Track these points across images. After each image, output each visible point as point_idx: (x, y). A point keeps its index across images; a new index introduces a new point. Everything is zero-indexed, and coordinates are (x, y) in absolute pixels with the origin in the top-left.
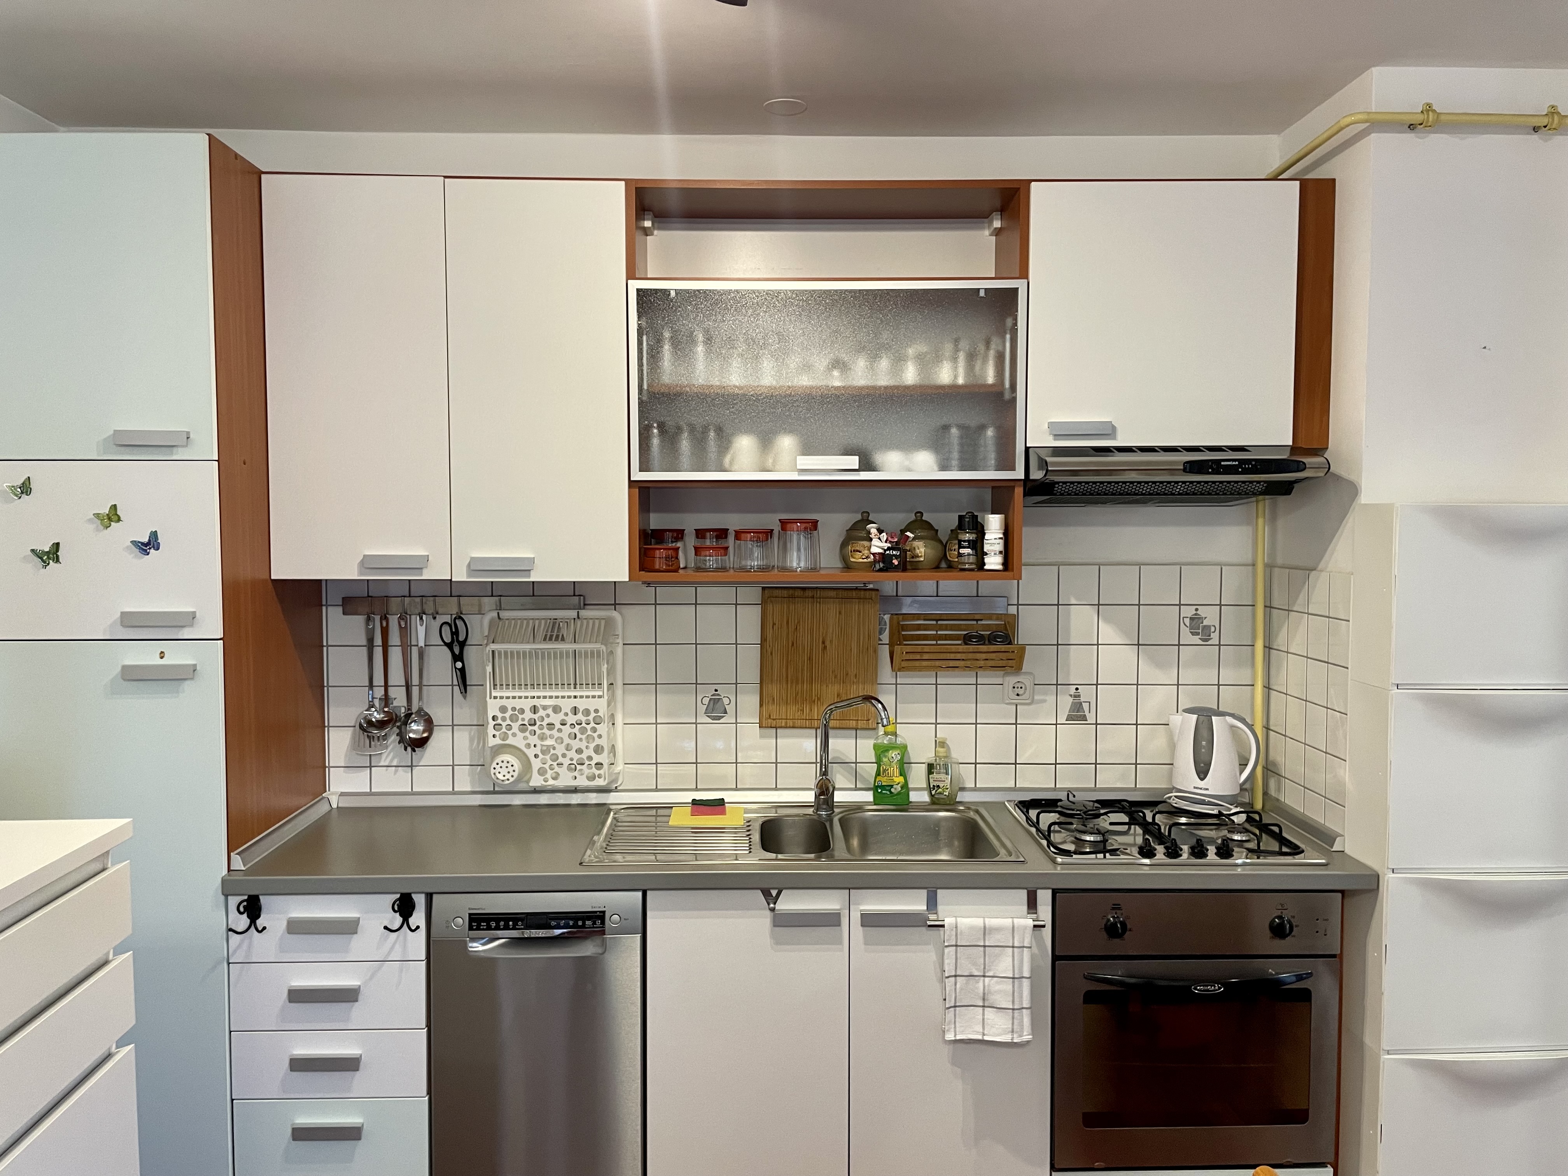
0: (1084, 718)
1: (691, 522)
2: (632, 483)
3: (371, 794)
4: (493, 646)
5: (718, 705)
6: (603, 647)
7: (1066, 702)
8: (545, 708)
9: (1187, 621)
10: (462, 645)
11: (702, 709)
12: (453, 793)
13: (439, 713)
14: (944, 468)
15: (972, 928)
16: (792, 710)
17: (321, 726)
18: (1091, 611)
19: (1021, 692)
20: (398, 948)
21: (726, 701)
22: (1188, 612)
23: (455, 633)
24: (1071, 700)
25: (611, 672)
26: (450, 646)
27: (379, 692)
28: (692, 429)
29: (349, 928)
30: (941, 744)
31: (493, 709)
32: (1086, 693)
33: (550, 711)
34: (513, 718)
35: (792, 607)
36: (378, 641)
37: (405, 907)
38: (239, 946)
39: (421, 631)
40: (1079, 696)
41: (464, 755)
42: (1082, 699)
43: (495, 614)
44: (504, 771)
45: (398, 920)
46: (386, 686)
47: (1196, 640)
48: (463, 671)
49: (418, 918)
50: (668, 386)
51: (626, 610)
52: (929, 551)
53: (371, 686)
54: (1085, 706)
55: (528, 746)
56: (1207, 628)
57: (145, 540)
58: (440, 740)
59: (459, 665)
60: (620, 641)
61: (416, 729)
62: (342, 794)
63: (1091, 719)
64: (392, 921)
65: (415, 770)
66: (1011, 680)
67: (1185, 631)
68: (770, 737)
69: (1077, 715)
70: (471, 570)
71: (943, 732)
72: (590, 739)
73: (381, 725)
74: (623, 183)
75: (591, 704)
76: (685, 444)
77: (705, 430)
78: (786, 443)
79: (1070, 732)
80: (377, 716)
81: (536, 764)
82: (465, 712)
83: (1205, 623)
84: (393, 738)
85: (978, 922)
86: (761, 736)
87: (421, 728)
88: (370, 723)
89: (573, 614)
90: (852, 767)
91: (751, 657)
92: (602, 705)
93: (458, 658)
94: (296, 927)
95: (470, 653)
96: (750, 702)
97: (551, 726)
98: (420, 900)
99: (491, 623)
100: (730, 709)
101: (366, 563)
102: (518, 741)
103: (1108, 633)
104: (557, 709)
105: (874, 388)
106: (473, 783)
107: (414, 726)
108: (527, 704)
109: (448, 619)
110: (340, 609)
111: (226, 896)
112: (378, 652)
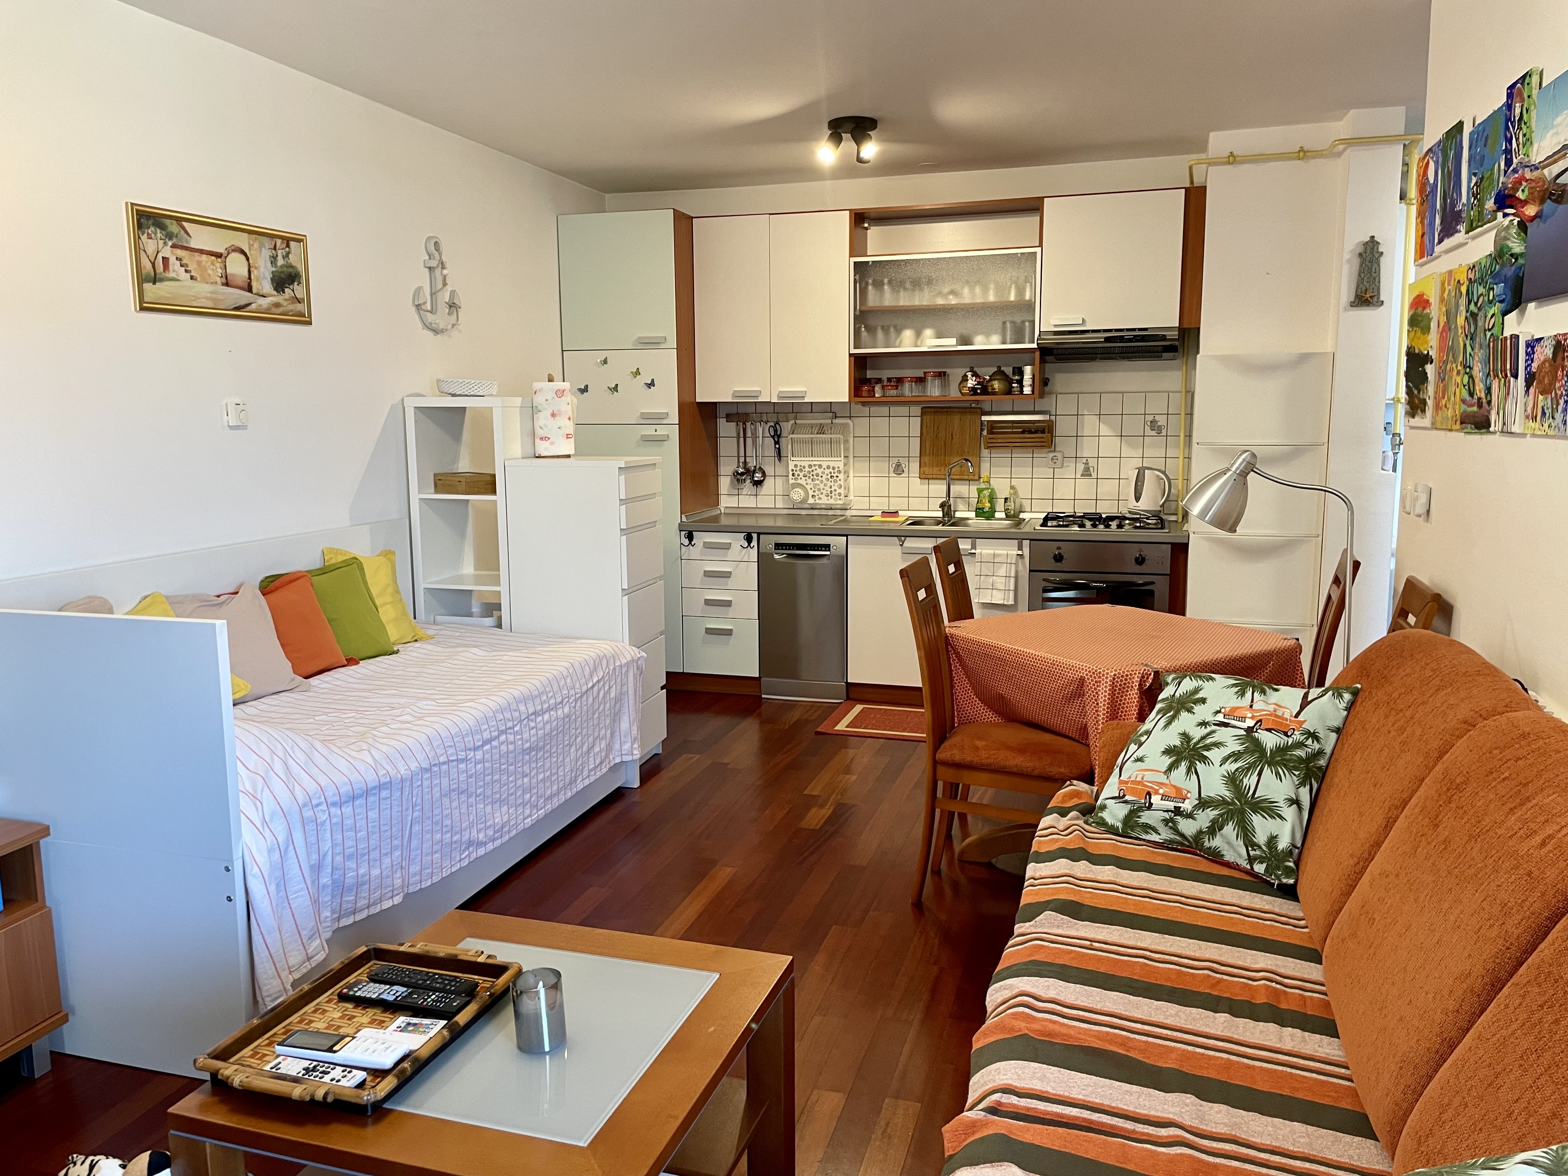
0: (1091, 475)
1: (885, 374)
2: (850, 355)
3: (738, 508)
4: (792, 436)
5: (900, 468)
6: (842, 437)
7: (1081, 467)
8: (815, 465)
9: (1149, 423)
10: (779, 436)
11: (892, 469)
12: (775, 508)
13: (769, 470)
14: (1004, 343)
15: (988, 554)
16: (936, 470)
17: (717, 475)
18: (1096, 418)
19: (1056, 461)
20: (746, 556)
21: (904, 466)
22: (1151, 418)
23: (776, 431)
24: (1083, 466)
25: (846, 449)
26: (773, 437)
27: (742, 460)
28: (883, 328)
29: (727, 547)
30: (1012, 487)
31: (791, 467)
32: (1092, 463)
33: (817, 467)
34: (801, 470)
35: (936, 417)
36: (742, 435)
37: (749, 539)
38: (685, 552)
39: (761, 430)
40: (1088, 464)
41: (780, 491)
42: (1090, 465)
43: (793, 421)
44: (796, 496)
45: (746, 544)
46: (745, 457)
47: (1154, 433)
48: (779, 449)
49: (754, 543)
50: (871, 307)
51: (856, 420)
52: (1001, 386)
53: (739, 457)
54: (1091, 469)
55: (807, 484)
56: (1160, 427)
57: (650, 382)
58: (769, 483)
59: (777, 446)
60: (852, 435)
61: (758, 476)
62: (726, 507)
63: (1094, 475)
64: (744, 544)
65: (758, 497)
66: (1051, 455)
67: (1147, 428)
68: (925, 484)
69: (1087, 473)
70: (779, 397)
71: (1014, 482)
72: (835, 481)
73: (742, 474)
74: (848, 212)
75: (836, 464)
76: (880, 334)
77: (889, 327)
78: (928, 332)
79: (1082, 483)
80: (741, 470)
81: (811, 493)
82: (780, 470)
83: (1159, 424)
84: (748, 481)
85: (992, 552)
86: (921, 484)
87: (760, 476)
88: (738, 473)
89: (830, 421)
90: (966, 500)
91: (916, 443)
92: (841, 465)
93: (777, 443)
94: (708, 546)
95: (783, 441)
96: (915, 466)
97: (817, 475)
98: (755, 536)
99: (792, 425)
100: (906, 470)
101: (735, 395)
102: (802, 482)
103: (1105, 430)
104: (820, 466)
105: (974, 304)
106: (784, 503)
107: (757, 475)
108: (806, 464)
109: (772, 424)
110: (725, 419)
111: (680, 531)
112: (742, 440)
